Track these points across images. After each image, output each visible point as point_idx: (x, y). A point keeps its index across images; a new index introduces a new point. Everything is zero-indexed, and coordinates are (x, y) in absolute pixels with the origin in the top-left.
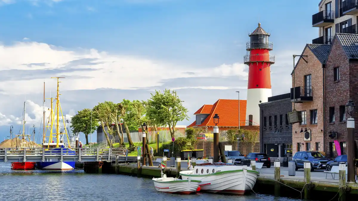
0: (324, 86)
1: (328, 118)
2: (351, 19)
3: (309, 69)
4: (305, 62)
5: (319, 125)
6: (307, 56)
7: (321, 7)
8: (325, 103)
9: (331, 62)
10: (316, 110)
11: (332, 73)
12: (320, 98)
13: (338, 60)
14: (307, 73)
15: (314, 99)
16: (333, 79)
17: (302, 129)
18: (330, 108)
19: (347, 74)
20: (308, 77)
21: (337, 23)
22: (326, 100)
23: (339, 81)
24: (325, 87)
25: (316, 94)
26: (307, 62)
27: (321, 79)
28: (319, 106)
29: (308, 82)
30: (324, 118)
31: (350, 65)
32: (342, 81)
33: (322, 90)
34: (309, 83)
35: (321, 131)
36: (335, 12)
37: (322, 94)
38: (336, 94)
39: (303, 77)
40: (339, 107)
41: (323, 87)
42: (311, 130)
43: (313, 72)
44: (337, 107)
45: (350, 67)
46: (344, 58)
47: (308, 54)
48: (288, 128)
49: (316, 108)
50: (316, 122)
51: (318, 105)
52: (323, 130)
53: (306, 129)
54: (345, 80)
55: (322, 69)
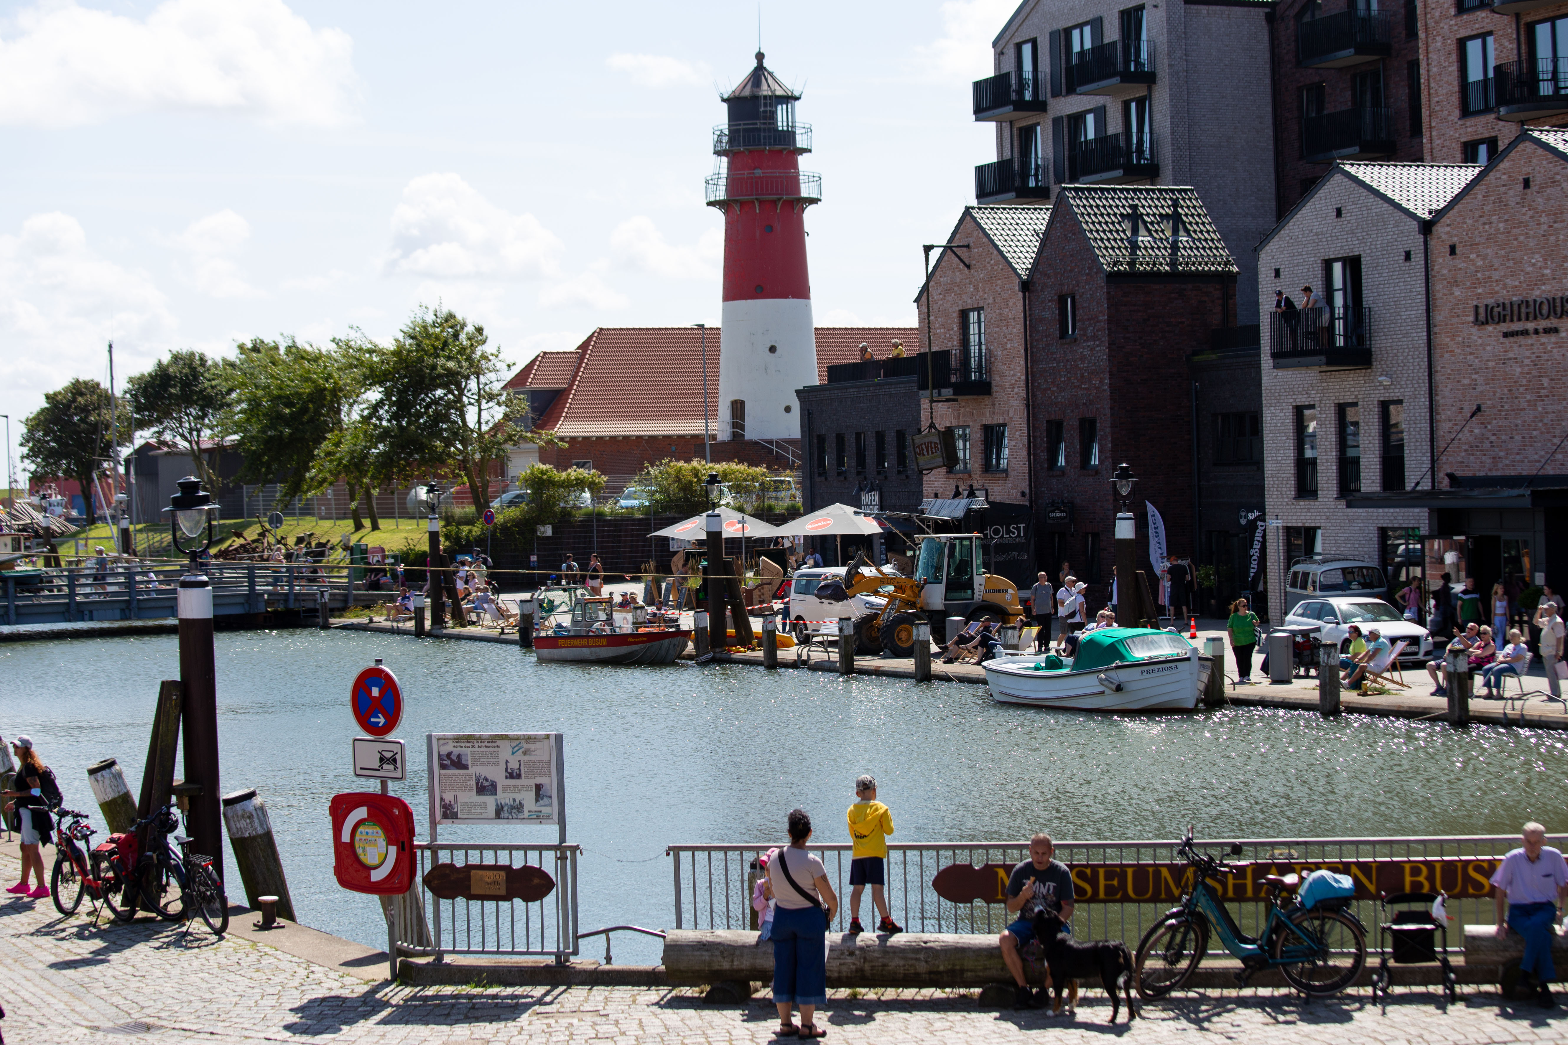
0: (1026, 350)
1: (1044, 456)
2: (1105, 107)
3: (976, 288)
4: (961, 266)
5: (1013, 474)
6: (968, 246)
7: (1002, 53)
8: (1031, 404)
9: (1049, 277)
10: (1004, 425)
11: (1050, 312)
12: (1016, 390)
13: (1071, 271)
14: (970, 303)
15: (994, 389)
16: (1055, 330)
17: (957, 487)
18: (1047, 422)
19: (1100, 321)
20: (973, 317)
21: (1059, 114)
22: (1034, 395)
23: (1075, 340)
24: (1032, 353)
25: (1003, 375)
26: (968, 267)
27: (1017, 329)
28: (1011, 415)
29: (972, 332)
30: (1029, 454)
31: (1108, 293)
32: (1087, 341)
33: (1023, 363)
34: (977, 336)
35: (1019, 495)
36: (1048, 77)
37: (1023, 378)
38: (1069, 379)
39: (955, 315)
40: (1076, 423)
41: (1022, 352)
42: (987, 491)
43: (991, 301)
44: (1071, 423)
45: (1108, 299)
46: (1090, 268)
47: (971, 241)
48: (907, 477)
49: (1001, 421)
50: (1004, 463)
51: (1008, 411)
52: (1027, 491)
53: (971, 486)
54: (1094, 338)
55: (1021, 294)
